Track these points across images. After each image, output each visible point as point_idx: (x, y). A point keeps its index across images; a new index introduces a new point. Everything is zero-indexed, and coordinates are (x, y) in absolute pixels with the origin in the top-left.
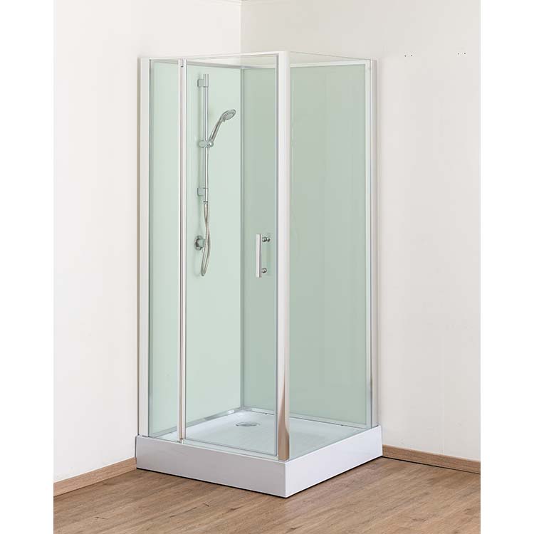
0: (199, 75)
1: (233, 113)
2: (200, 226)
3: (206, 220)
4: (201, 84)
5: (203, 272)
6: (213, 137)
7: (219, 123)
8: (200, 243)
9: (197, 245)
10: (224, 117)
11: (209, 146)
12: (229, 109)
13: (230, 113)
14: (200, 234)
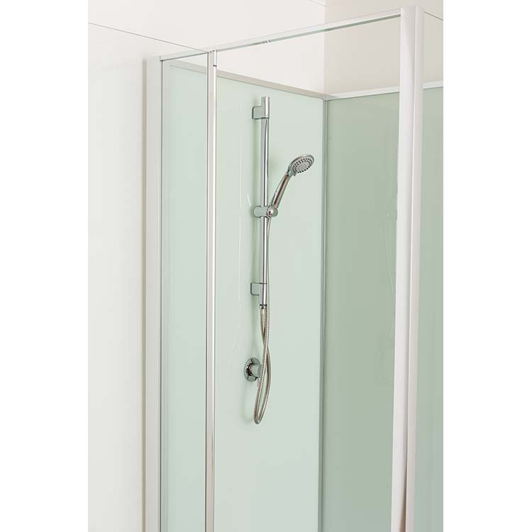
0: (255, 101)
1: (310, 161)
2: (254, 343)
3: (264, 335)
4: (259, 116)
5: (257, 417)
6: (276, 201)
7: (287, 177)
8: (254, 369)
9: (249, 372)
10: (296, 167)
11: (269, 216)
12: (303, 152)
13: (305, 160)
14: (254, 356)
